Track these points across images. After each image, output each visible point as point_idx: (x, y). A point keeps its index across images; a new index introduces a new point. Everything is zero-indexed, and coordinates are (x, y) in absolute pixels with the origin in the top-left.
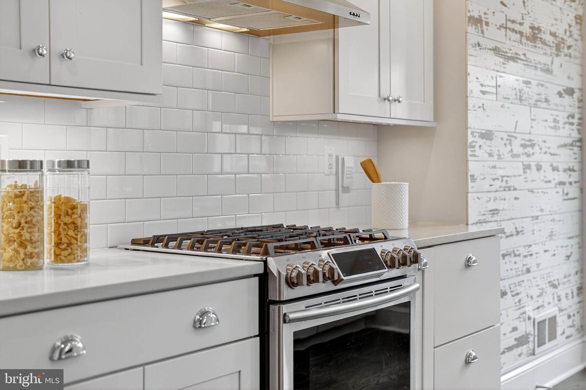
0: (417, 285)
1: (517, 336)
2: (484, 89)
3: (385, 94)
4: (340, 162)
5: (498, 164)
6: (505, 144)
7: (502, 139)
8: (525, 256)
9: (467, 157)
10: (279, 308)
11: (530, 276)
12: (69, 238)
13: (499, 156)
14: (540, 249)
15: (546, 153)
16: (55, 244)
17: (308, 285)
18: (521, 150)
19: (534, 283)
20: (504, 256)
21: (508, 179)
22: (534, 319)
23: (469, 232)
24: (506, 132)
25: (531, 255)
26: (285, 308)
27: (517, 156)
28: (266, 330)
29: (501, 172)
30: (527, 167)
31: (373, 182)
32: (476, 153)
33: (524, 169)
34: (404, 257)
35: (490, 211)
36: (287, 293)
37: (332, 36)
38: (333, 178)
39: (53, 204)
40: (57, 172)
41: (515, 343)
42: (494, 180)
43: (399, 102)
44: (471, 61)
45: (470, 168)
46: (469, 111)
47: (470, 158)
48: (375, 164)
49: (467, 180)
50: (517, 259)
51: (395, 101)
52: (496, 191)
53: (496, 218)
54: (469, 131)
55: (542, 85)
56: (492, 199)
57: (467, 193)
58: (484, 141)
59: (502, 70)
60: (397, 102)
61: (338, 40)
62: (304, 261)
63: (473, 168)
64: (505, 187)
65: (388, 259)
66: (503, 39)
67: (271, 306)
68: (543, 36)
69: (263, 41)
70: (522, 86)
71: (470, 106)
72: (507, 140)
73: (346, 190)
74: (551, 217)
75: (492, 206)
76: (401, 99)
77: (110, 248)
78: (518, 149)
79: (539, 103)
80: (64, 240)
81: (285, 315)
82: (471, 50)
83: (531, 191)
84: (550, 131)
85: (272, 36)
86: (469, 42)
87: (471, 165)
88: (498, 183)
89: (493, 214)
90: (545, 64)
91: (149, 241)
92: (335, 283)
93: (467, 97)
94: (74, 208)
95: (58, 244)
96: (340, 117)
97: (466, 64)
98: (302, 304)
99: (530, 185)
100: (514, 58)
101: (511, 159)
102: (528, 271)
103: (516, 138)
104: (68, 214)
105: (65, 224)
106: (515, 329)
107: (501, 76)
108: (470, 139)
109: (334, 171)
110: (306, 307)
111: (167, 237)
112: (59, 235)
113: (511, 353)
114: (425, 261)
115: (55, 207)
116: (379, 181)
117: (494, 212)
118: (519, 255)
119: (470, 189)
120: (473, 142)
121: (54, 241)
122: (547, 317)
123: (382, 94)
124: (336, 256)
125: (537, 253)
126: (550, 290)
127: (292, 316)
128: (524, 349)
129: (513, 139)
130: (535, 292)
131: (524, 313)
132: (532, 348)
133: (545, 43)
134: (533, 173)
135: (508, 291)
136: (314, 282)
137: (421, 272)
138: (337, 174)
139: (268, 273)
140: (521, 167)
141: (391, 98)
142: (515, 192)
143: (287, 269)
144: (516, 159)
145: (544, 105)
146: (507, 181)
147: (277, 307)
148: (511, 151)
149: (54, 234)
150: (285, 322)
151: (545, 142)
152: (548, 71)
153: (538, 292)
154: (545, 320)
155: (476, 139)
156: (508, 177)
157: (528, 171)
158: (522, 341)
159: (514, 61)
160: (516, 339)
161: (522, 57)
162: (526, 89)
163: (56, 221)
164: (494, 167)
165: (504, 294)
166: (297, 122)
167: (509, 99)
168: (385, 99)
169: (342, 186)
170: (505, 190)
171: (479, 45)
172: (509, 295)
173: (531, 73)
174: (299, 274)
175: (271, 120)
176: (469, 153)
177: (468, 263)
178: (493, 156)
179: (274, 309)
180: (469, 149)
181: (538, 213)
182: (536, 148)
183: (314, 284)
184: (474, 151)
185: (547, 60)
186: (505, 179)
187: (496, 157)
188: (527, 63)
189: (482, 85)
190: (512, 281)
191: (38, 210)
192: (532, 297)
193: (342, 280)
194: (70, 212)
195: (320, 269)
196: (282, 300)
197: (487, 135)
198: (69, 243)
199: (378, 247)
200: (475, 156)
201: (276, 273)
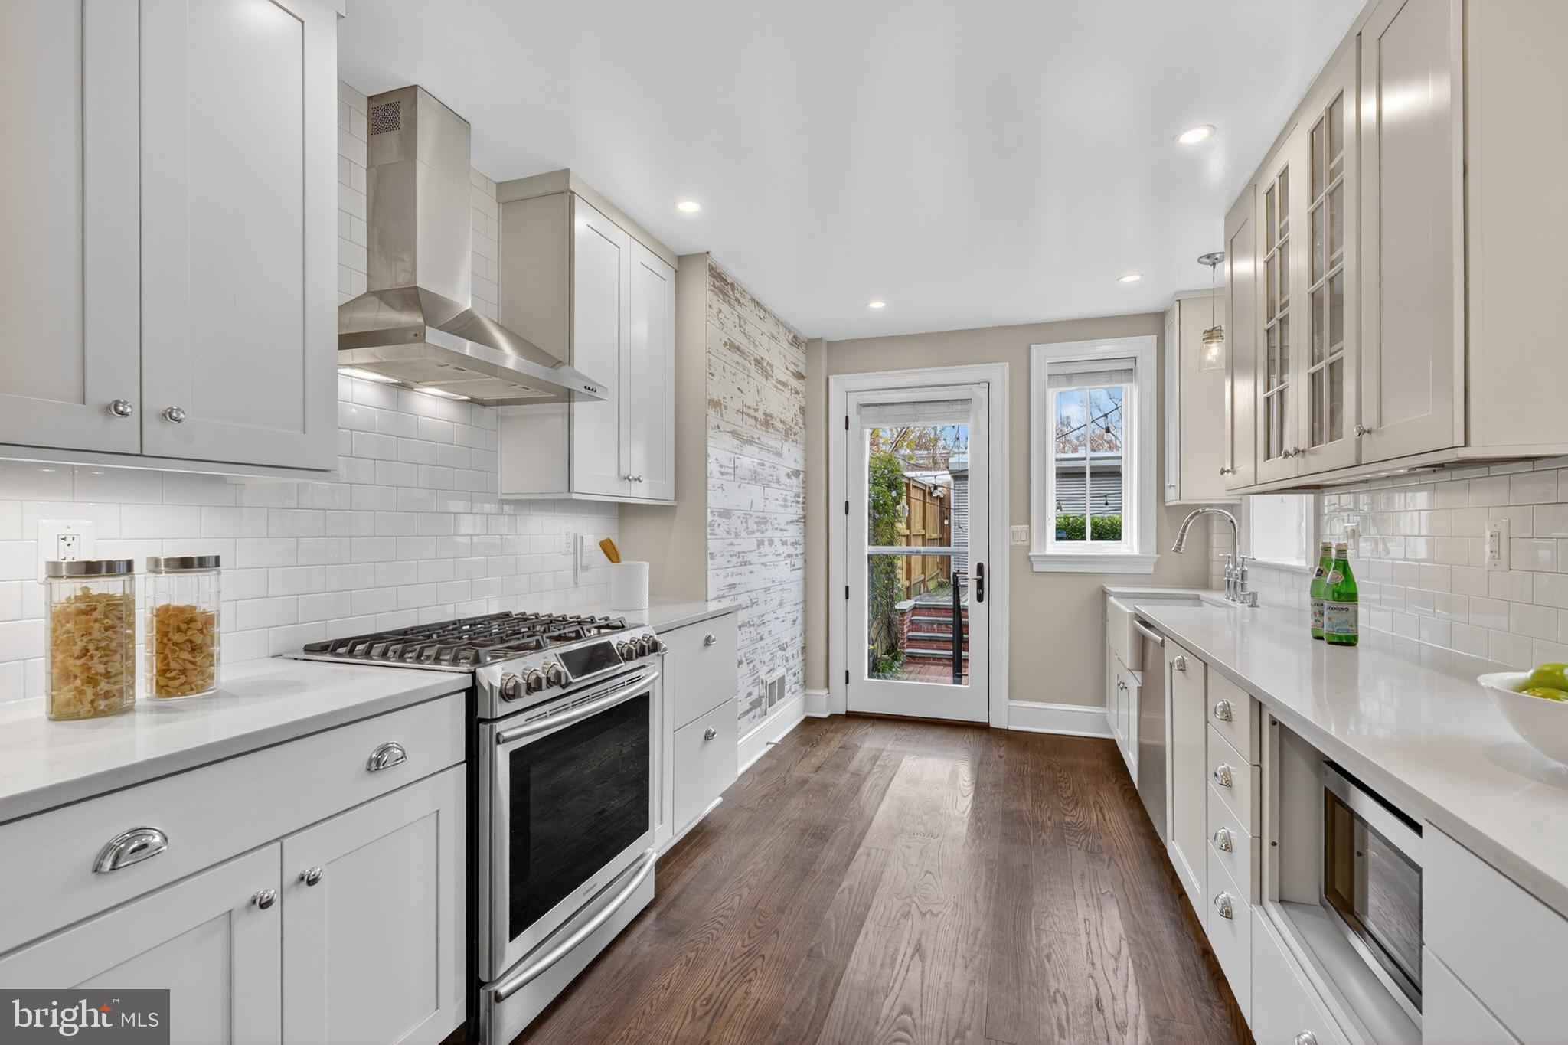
0: (657, 674)
1: (751, 701)
2: (722, 470)
3: (625, 473)
4: (578, 541)
5: (735, 541)
6: (742, 522)
7: (739, 517)
8: (760, 625)
9: (706, 536)
10: (491, 727)
11: (762, 643)
12: (181, 662)
13: (736, 533)
14: (771, 616)
15: (776, 529)
16: (158, 671)
17: (528, 694)
18: (755, 527)
19: (766, 649)
20: (740, 627)
21: (744, 554)
22: (766, 682)
23: (709, 611)
24: (742, 510)
25: (764, 623)
26: (499, 727)
27: (753, 532)
28: (475, 754)
29: (737, 549)
30: (760, 543)
31: (613, 562)
32: (716, 532)
33: (758, 545)
34: (643, 647)
35: (729, 585)
36: (502, 709)
37: (567, 411)
38: (571, 558)
39: (155, 618)
40: (163, 574)
41: (749, 707)
42: (731, 556)
43: (640, 481)
44: (711, 442)
45: (709, 546)
46: (709, 492)
47: (709, 537)
48: (617, 545)
49: (706, 557)
50: (752, 629)
51: (636, 480)
52: (734, 567)
53: (733, 592)
54: (709, 510)
55: (774, 467)
56: (730, 574)
57: (707, 570)
58: (723, 519)
59: (738, 451)
60: (638, 481)
61: (573, 415)
62: (524, 666)
63: (712, 545)
64: (741, 562)
65: (625, 651)
66: (740, 423)
67: (480, 725)
68: (773, 422)
69: (489, 411)
70: (758, 468)
71: (710, 487)
72: (744, 518)
73: (586, 568)
74: (781, 587)
75: (730, 581)
76: (641, 479)
77: (273, 657)
78: (753, 526)
79: (771, 484)
80: (173, 665)
81: (498, 734)
82: (710, 433)
83: (764, 564)
84: (781, 509)
85: (500, 407)
86: (709, 424)
87: (710, 543)
88: (734, 559)
89: (731, 588)
90: (776, 448)
91: (329, 646)
92: (564, 687)
93: (707, 477)
94: (191, 620)
95: (163, 672)
96: (575, 496)
97: (706, 446)
98: (520, 719)
99: (763, 560)
100: (751, 442)
101: (746, 536)
102: (761, 639)
103: (751, 516)
104: (179, 630)
105: (175, 644)
106: (750, 694)
107: (738, 458)
108: (710, 518)
109: (572, 550)
110: (526, 720)
111: (352, 641)
112: (166, 658)
113: (746, 717)
114: (665, 645)
115: (157, 622)
116: (618, 561)
117: (732, 586)
118: (754, 625)
119: (709, 567)
120: (713, 521)
121: (157, 667)
122: (776, 678)
123: (621, 474)
124: (565, 657)
125: (769, 621)
126: (780, 654)
127: (506, 735)
128: (758, 711)
129: (748, 516)
130: (768, 656)
131: (758, 677)
132: (764, 708)
133: (775, 428)
134: (766, 549)
135: (744, 659)
136: (535, 690)
137: (661, 657)
138: (575, 552)
139: (477, 687)
140: (756, 543)
141: (630, 478)
142: (750, 566)
143: (502, 679)
144: (751, 536)
145: (776, 485)
146: (743, 557)
147: (489, 725)
148: (747, 528)
149: (157, 659)
150: (498, 742)
151: (776, 519)
152: (779, 454)
153: (770, 657)
154: (775, 681)
155: (715, 518)
156: (745, 552)
157: (761, 547)
158: (755, 704)
159: (750, 445)
160: (750, 704)
161: (757, 441)
162: (761, 471)
163: (159, 640)
164: (732, 544)
165: (740, 663)
166: (530, 500)
167: (745, 479)
168: (625, 478)
169: (581, 566)
170: (741, 565)
171: (718, 427)
172: (745, 663)
173: (764, 456)
174: (517, 685)
175: (499, 498)
176: (709, 531)
177: (708, 642)
178: (731, 534)
179: (484, 728)
180: (708, 529)
181: (770, 584)
182: (769, 526)
183: (535, 693)
184: (714, 530)
185: (777, 444)
186: (741, 555)
187: (733, 535)
188: (763, 447)
189: (721, 466)
190: (747, 650)
191: (121, 630)
192: (764, 662)
193: (571, 683)
194: (184, 626)
195: (542, 675)
196: (494, 717)
197: (726, 514)
198: (182, 668)
199: (615, 639)
200: (714, 534)
201: (487, 687)
